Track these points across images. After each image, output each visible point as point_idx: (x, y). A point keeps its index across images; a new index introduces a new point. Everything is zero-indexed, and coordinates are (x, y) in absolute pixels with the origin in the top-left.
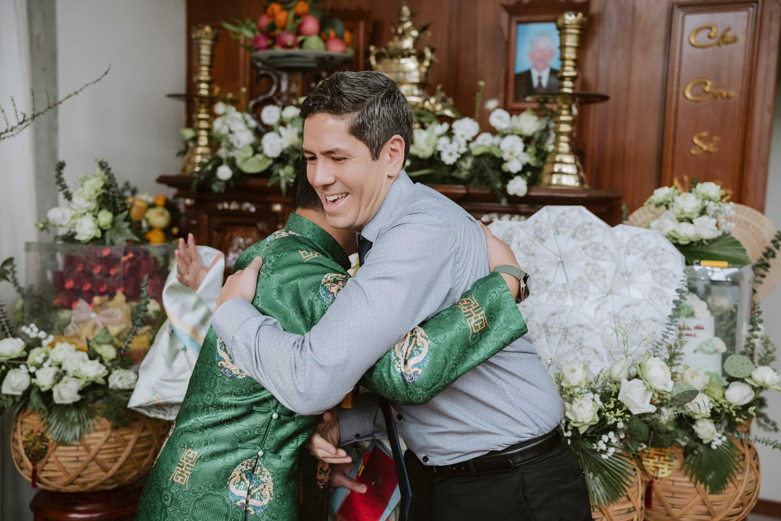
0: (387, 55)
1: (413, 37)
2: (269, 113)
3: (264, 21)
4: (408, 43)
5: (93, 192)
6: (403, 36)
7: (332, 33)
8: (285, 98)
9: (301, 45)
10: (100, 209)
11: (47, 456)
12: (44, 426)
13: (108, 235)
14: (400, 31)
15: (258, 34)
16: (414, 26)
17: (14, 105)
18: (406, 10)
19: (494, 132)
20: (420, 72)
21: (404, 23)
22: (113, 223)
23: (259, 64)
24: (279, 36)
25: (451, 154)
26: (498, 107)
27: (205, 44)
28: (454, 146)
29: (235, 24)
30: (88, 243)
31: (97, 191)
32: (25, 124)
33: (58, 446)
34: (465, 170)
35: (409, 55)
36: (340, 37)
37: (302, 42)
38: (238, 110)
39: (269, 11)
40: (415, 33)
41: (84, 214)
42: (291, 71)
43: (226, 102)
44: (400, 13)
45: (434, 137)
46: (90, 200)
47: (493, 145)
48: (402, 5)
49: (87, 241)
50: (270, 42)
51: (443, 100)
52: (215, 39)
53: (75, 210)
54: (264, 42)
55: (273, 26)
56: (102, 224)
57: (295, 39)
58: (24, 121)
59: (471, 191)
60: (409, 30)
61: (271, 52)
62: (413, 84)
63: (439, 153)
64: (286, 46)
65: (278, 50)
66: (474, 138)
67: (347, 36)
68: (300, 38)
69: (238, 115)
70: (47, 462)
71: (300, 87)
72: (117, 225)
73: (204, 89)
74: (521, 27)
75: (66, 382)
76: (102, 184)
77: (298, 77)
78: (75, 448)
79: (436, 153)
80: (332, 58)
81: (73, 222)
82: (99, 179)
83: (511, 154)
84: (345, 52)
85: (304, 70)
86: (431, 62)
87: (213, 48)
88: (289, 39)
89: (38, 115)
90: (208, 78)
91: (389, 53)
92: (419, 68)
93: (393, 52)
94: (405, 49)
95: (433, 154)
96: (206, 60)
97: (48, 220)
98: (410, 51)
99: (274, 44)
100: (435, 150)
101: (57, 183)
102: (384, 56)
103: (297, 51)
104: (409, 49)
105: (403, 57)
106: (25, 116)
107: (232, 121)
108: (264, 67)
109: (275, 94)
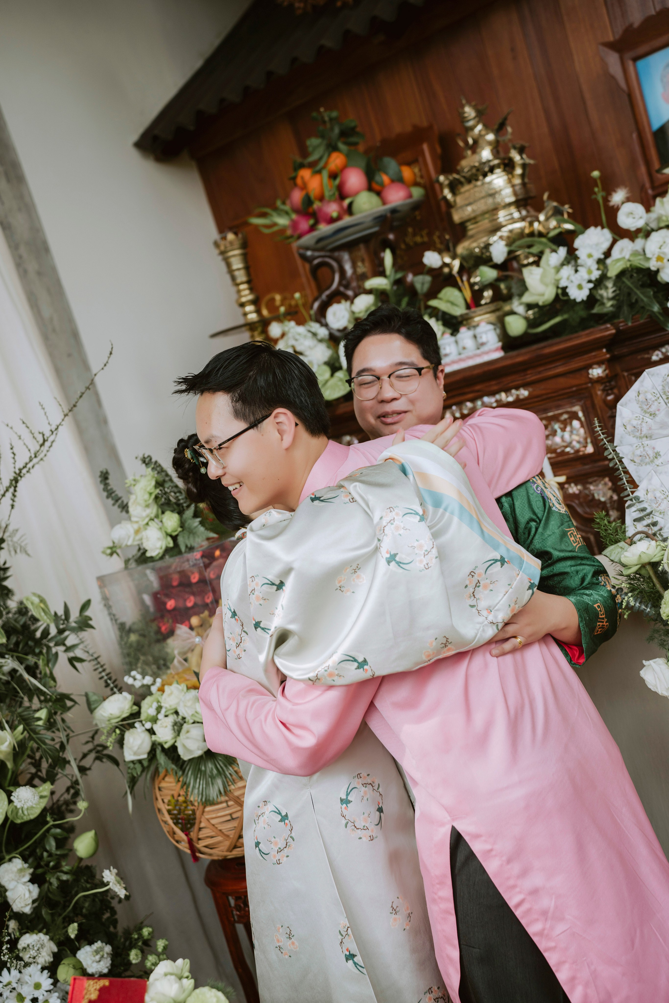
0: (462, 180)
1: (490, 143)
2: (334, 314)
3: (297, 196)
4: (486, 154)
5: (147, 496)
6: (475, 147)
7: (385, 179)
8: (354, 284)
9: (349, 210)
10: (163, 513)
11: (197, 821)
12: (182, 787)
13: (180, 540)
14: (470, 141)
15: (294, 216)
16: (487, 127)
17: (28, 427)
18: (469, 111)
19: (632, 235)
20: (513, 186)
21: (472, 128)
22: (182, 525)
23: (309, 253)
24: (320, 210)
25: (580, 287)
26: (628, 200)
27: (234, 256)
28: (583, 274)
29: (264, 215)
30: (162, 558)
31: (151, 494)
32: (47, 444)
33: (205, 807)
34: (609, 299)
35: (492, 170)
36: (399, 180)
37: (350, 205)
38: (300, 322)
39: (299, 181)
40: (491, 137)
41: (147, 524)
42: (350, 246)
43: (279, 319)
44: (463, 119)
45: (553, 271)
46: (147, 506)
47: (635, 253)
48: (463, 106)
49: (160, 555)
50: (311, 222)
51: (557, 212)
52: (244, 245)
53: (137, 522)
54: (304, 225)
55: (308, 201)
56: (169, 531)
57: (341, 206)
58: (44, 441)
59: (622, 326)
60: (481, 136)
61: (316, 234)
62: (510, 205)
63: (564, 289)
64: (332, 220)
65: (324, 229)
66: (608, 254)
67: (407, 173)
68: (347, 202)
69: (301, 329)
70: (200, 829)
71: (367, 264)
72: (186, 525)
73: (251, 312)
74: (641, 64)
75: (188, 732)
76: (153, 483)
77: (362, 251)
78: (224, 805)
79: (560, 291)
80: (394, 211)
81: (138, 537)
82: (149, 478)
83: (659, 259)
84: (410, 196)
85: (365, 240)
86: (524, 166)
87: (245, 257)
89: (56, 429)
90: (250, 297)
91: (464, 177)
92: (510, 181)
93: (470, 173)
94: (484, 163)
95: (557, 295)
96: (241, 276)
97: (114, 543)
98: (492, 164)
99: (317, 223)
100: (558, 288)
101: (108, 497)
102: (461, 184)
103: (347, 220)
104: (489, 161)
105: (485, 175)
106: (43, 435)
107: (296, 340)
108: (317, 254)
109: (340, 283)
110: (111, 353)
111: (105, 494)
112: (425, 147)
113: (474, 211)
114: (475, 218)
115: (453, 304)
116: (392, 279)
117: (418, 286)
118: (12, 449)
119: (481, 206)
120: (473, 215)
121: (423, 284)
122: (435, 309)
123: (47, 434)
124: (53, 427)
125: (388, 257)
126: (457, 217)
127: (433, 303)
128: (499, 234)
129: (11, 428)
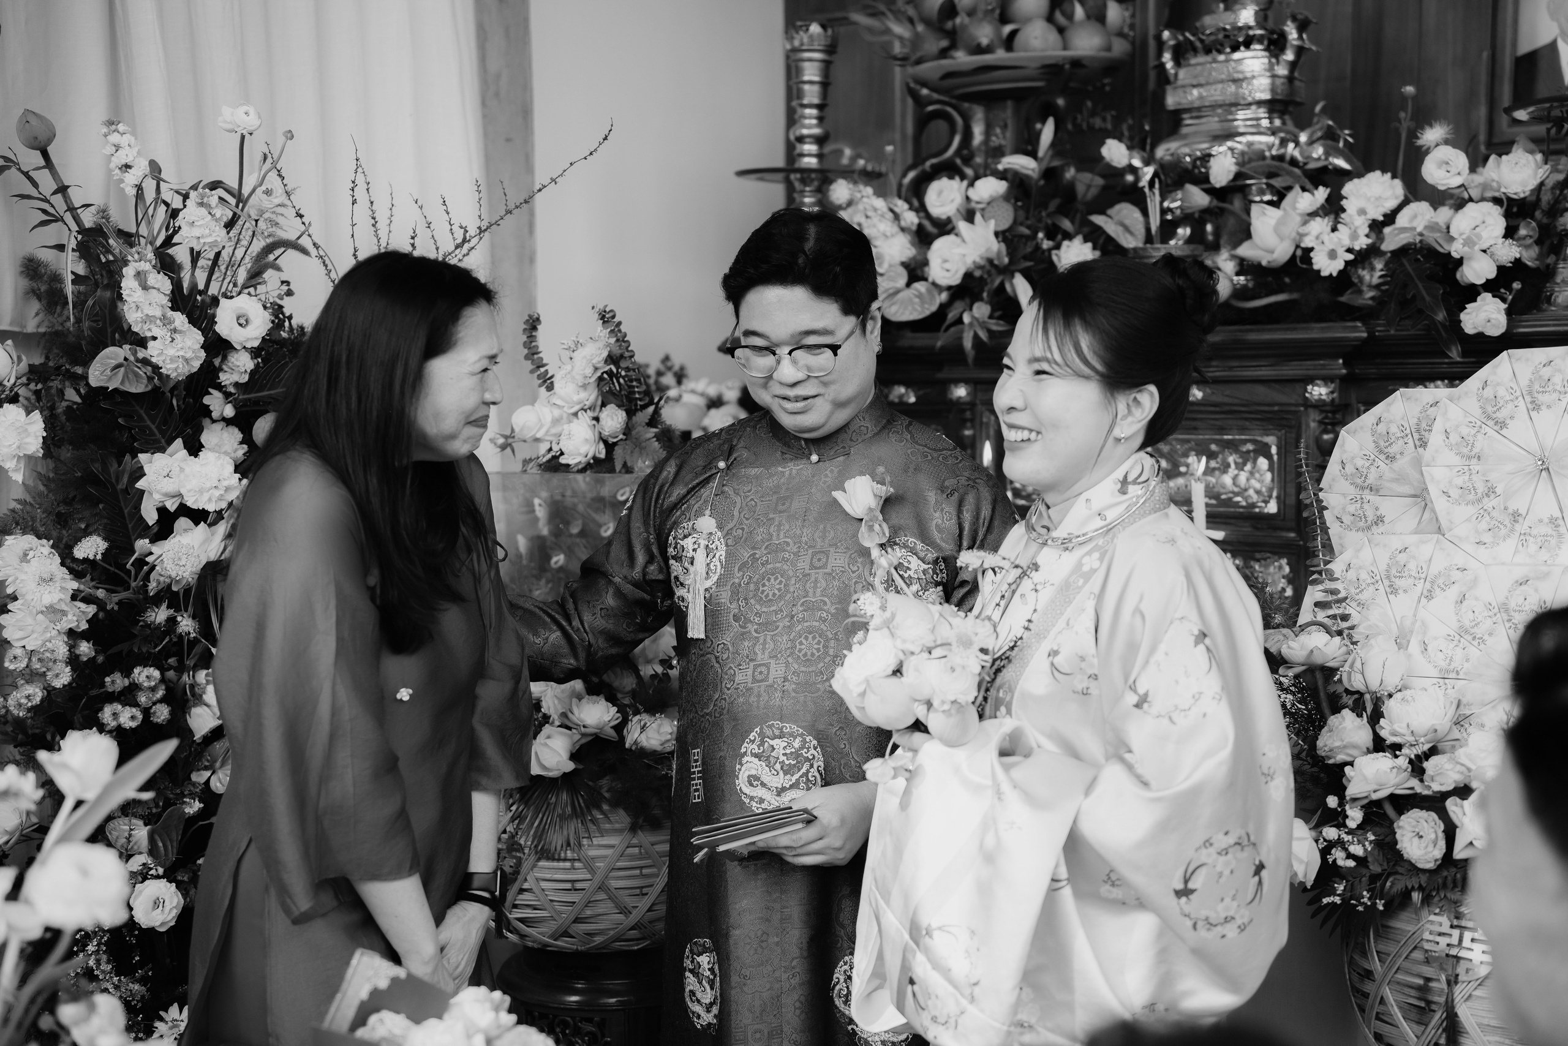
0: (1198, 44)
2: (940, 193)
4: (1247, 15)
5: (589, 371)
7: (1078, 11)
8: (979, 160)
9: (1009, 43)
10: (603, 405)
11: (520, 877)
12: (512, 820)
13: (618, 452)
15: (920, 28)
17: (447, 212)
19: (1437, 198)
20: (1274, 77)
22: (628, 430)
23: (925, 92)
24: (964, 28)
25: (1332, 255)
26: (1447, 142)
27: (810, 60)
28: (1343, 237)
29: (875, 14)
30: (583, 470)
31: (596, 369)
32: (466, 246)
33: (539, 859)
34: (1371, 287)
35: (1247, 44)
36: (1098, 20)
38: (880, 193)
41: (576, 414)
42: (990, 100)
45: (1298, 219)
46: (584, 386)
47: (1432, 227)
49: (580, 467)
50: (944, 43)
51: (1330, 136)
52: (831, 49)
53: (560, 407)
54: (932, 45)
55: (949, 10)
56: (606, 433)
57: (998, 32)
58: (464, 241)
59: (1380, 330)
61: (946, 64)
62: (1260, 103)
63: (1308, 251)
64: (979, 50)
65: (962, 58)
66: (1390, 218)
67: (1114, 12)
68: (1008, 29)
69: (880, 203)
70: (522, 891)
71: (1009, 134)
72: (634, 433)
73: (811, 155)
75: (549, 737)
76: (605, 354)
77: (1008, 112)
78: (568, 864)
79: (1299, 253)
80: (1077, 63)
81: (554, 431)
82: (601, 344)
83: (1469, 242)
84: (1109, 49)
85: (1018, 96)
86: (1300, 51)
87: (827, 67)
88: (984, 33)
89: (488, 228)
90: (817, 131)
91: (1202, 41)
92: (1271, 68)
93: (1212, 38)
94: (1240, 29)
95: (1294, 256)
96: (812, 94)
97: (513, 431)
98: (1251, 33)
99: (953, 46)
100: (1298, 246)
101: (527, 358)
102: (1195, 50)
103: (1000, 55)
104: (1250, 28)
105: (1235, 48)
106: (466, 231)
107: (867, 217)
108: (936, 96)
109: (958, 152)
110: (605, 138)
113: (1201, 97)
114: (1199, 109)
115: (1127, 229)
116: (1044, 165)
117: (1080, 189)
118: (413, 238)
119: (1216, 93)
120: (1196, 105)
121: (1089, 187)
122: (1099, 230)
123: (472, 231)
124: (484, 226)
125: (1047, 133)
126: (1172, 100)
127: (1098, 219)
128: (1229, 144)
129: (421, 207)
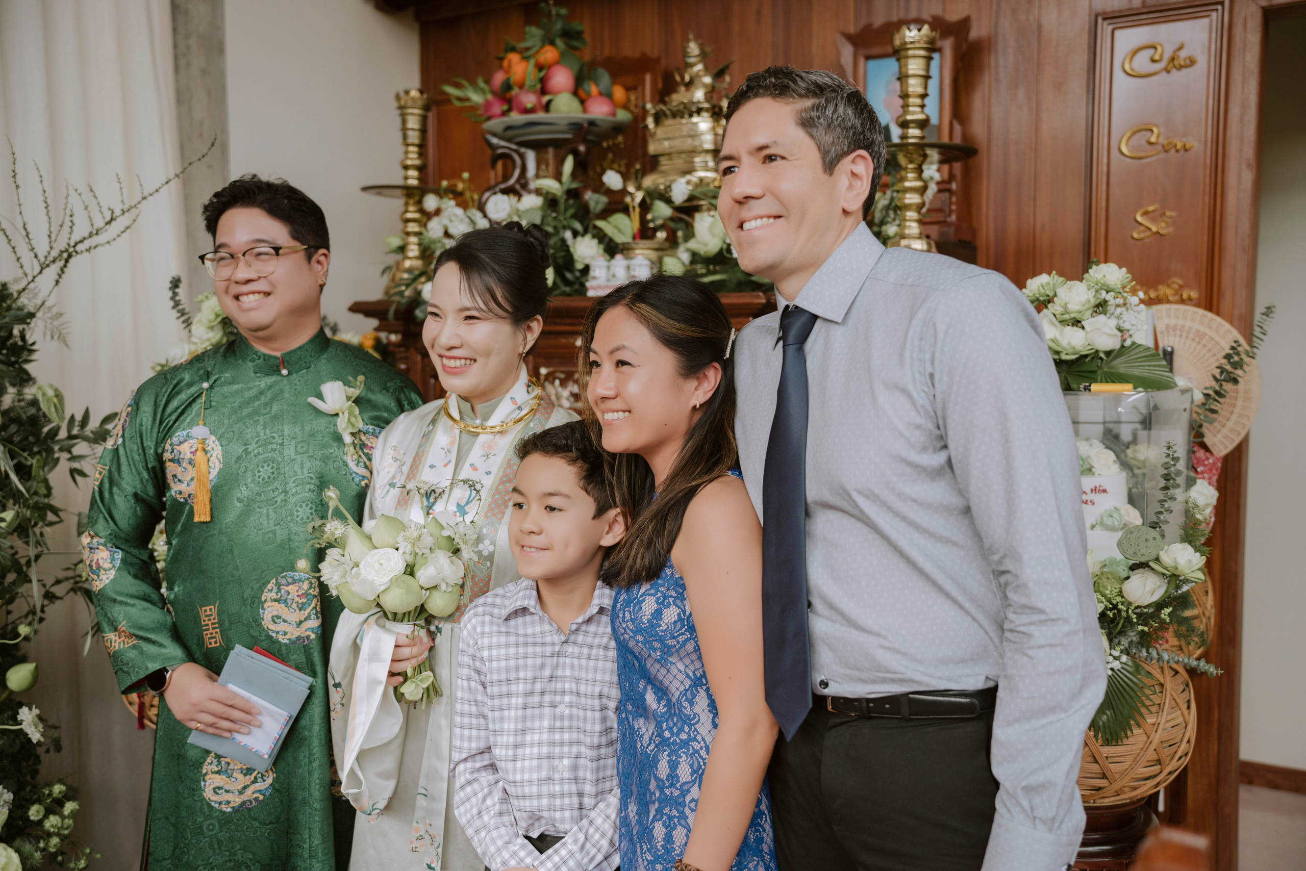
0: (668, 112)
1: (705, 86)
2: (496, 204)
3: (499, 78)
4: (699, 95)
5: (212, 317)
6: (689, 85)
7: (594, 89)
9: (547, 107)
14: (687, 78)
15: (490, 97)
16: (707, 69)
17: (96, 197)
18: (694, 48)
20: (716, 135)
21: (692, 65)
23: (495, 141)
24: (516, 96)
27: (412, 114)
29: (458, 86)
35: (699, 111)
36: (609, 96)
37: (549, 102)
38: (460, 204)
39: (505, 63)
40: (708, 80)
42: (538, 146)
43: (440, 194)
44: (685, 54)
46: (211, 328)
48: (688, 41)
50: (505, 107)
52: (427, 107)
53: (196, 344)
54: (497, 108)
55: (508, 86)
57: (539, 101)
58: (112, 219)
60: (698, 75)
61: (506, 121)
62: (707, 151)
63: (729, 245)
64: (526, 111)
65: (515, 117)
67: (619, 93)
68: (546, 98)
69: (459, 211)
71: (551, 169)
73: (413, 178)
74: (872, 64)
77: (550, 153)
79: (725, 247)
80: (592, 123)
84: (614, 115)
85: (556, 143)
87: (424, 120)
88: (529, 100)
89: (128, 210)
90: (417, 162)
91: (670, 110)
92: (713, 128)
93: (676, 108)
94: (694, 103)
95: (721, 249)
96: (414, 137)
97: (167, 361)
98: (701, 106)
99: (510, 110)
100: (724, 242)
101: (173, 308)
102: (665, 115)
103: (540, 116)
104: (699, 102)
105: (691, 116)
106: (113, 213)
107: (451, 221)
108: (503, 143)
109: (518, 181)
111: (172, 303)
112: (648, 78)
113: (671, 147)
114: (669, 154)
115: (620, 231)
116: (566, 187)
117: (592, 205)
118: (71, 216)
119: (678, 144)
120: (668, 151)
121: (597, 203)
122: (600, 230)
123: (117, 212)
124: (126, 207)
125: (569, 164)
126: (652, 148)
127: (600, 224)
128: (688, 177)
129: (80, 194)
